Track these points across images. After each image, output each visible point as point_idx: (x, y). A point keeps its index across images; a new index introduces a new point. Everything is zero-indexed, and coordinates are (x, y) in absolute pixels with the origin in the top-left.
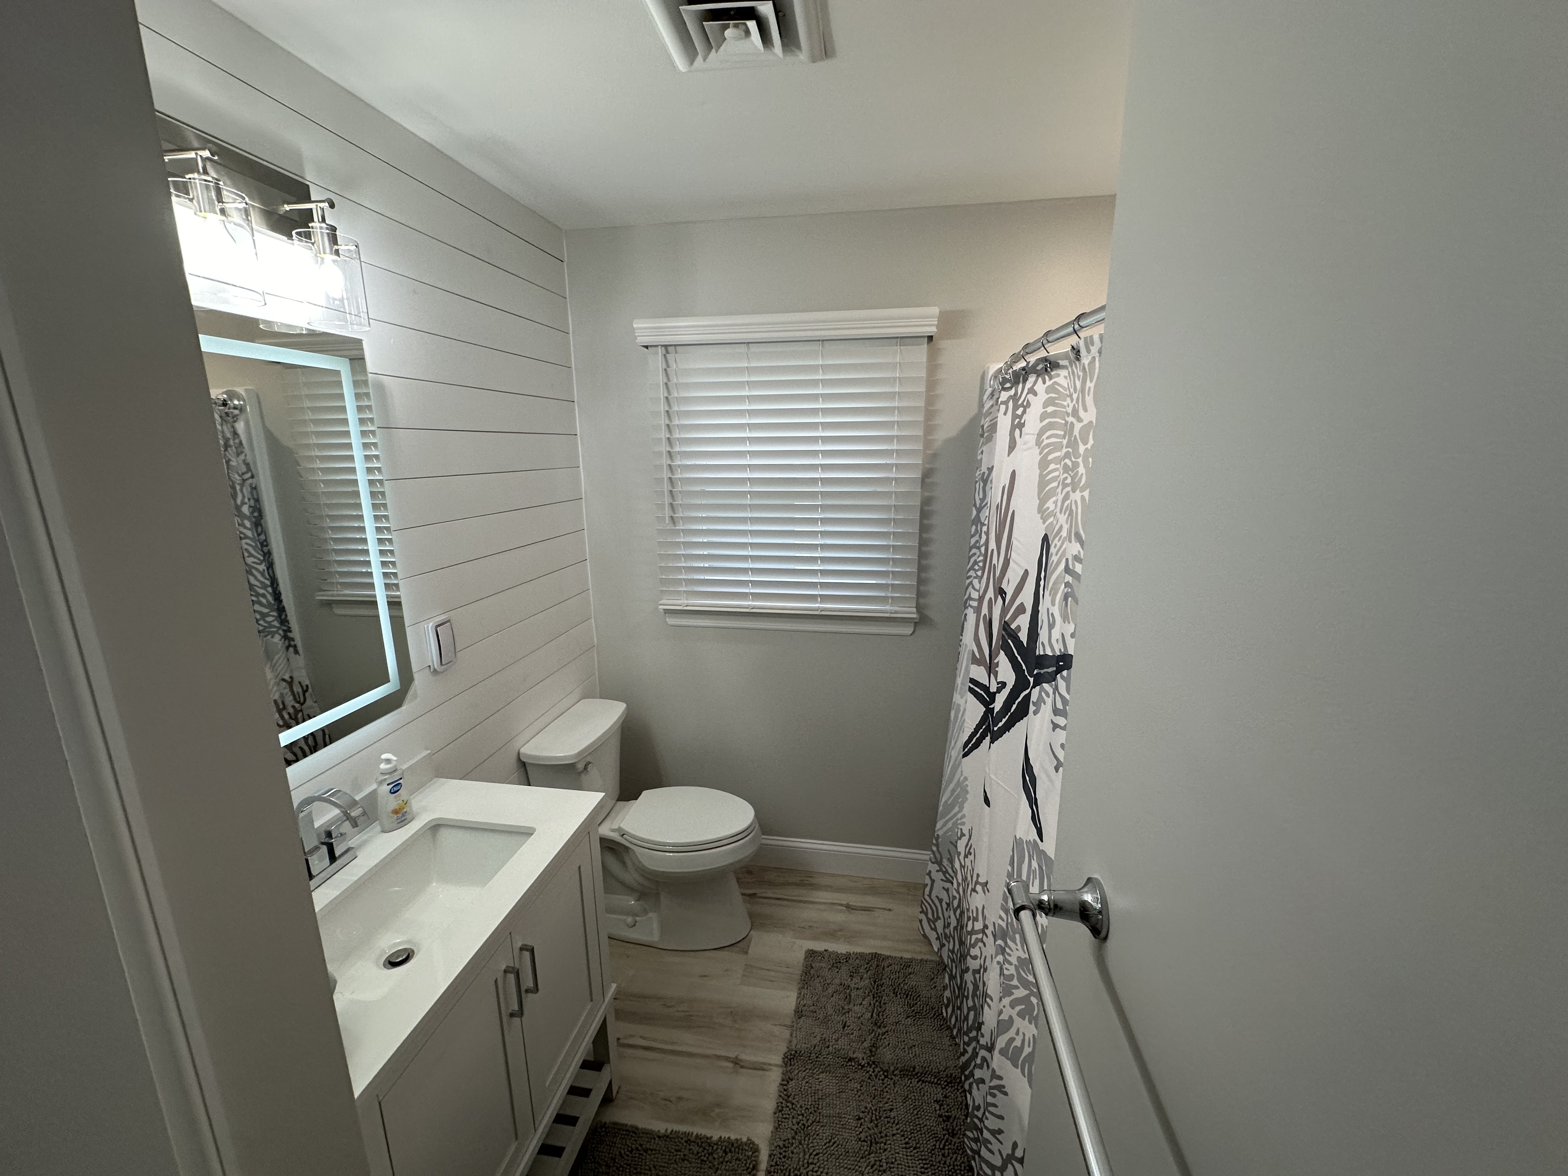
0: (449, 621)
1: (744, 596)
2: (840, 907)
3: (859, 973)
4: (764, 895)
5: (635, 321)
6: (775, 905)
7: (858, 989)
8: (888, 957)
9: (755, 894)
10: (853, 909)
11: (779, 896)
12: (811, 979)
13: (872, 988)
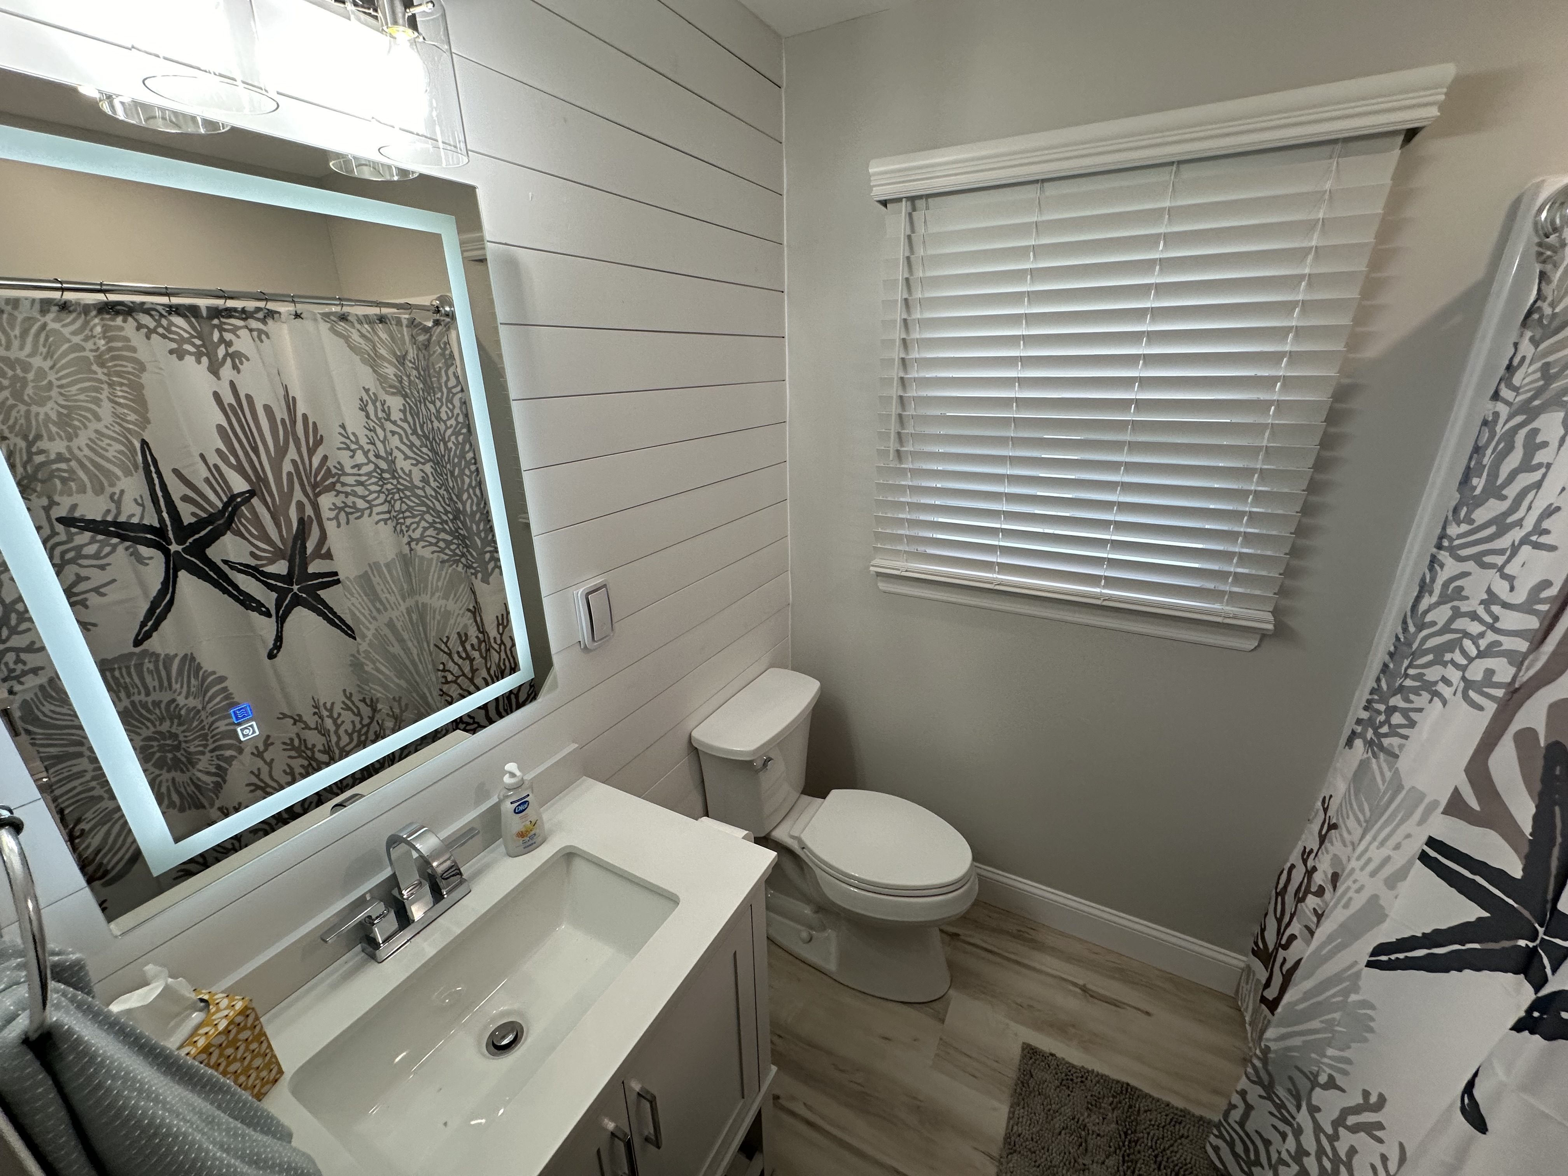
0: (605, 586)
1: (987, 566)
2: (1072, 988)
3: (1100, 1108)
4: (972, 941)
5: (873, 163)
6: (983, 958)
7: (1098, 1135)
8: (1146, 1096)
9: (958, 935)
10: (1092, 996)
11: (990, 947)
12: (1030, 1094)
13: (1121, 1144)
